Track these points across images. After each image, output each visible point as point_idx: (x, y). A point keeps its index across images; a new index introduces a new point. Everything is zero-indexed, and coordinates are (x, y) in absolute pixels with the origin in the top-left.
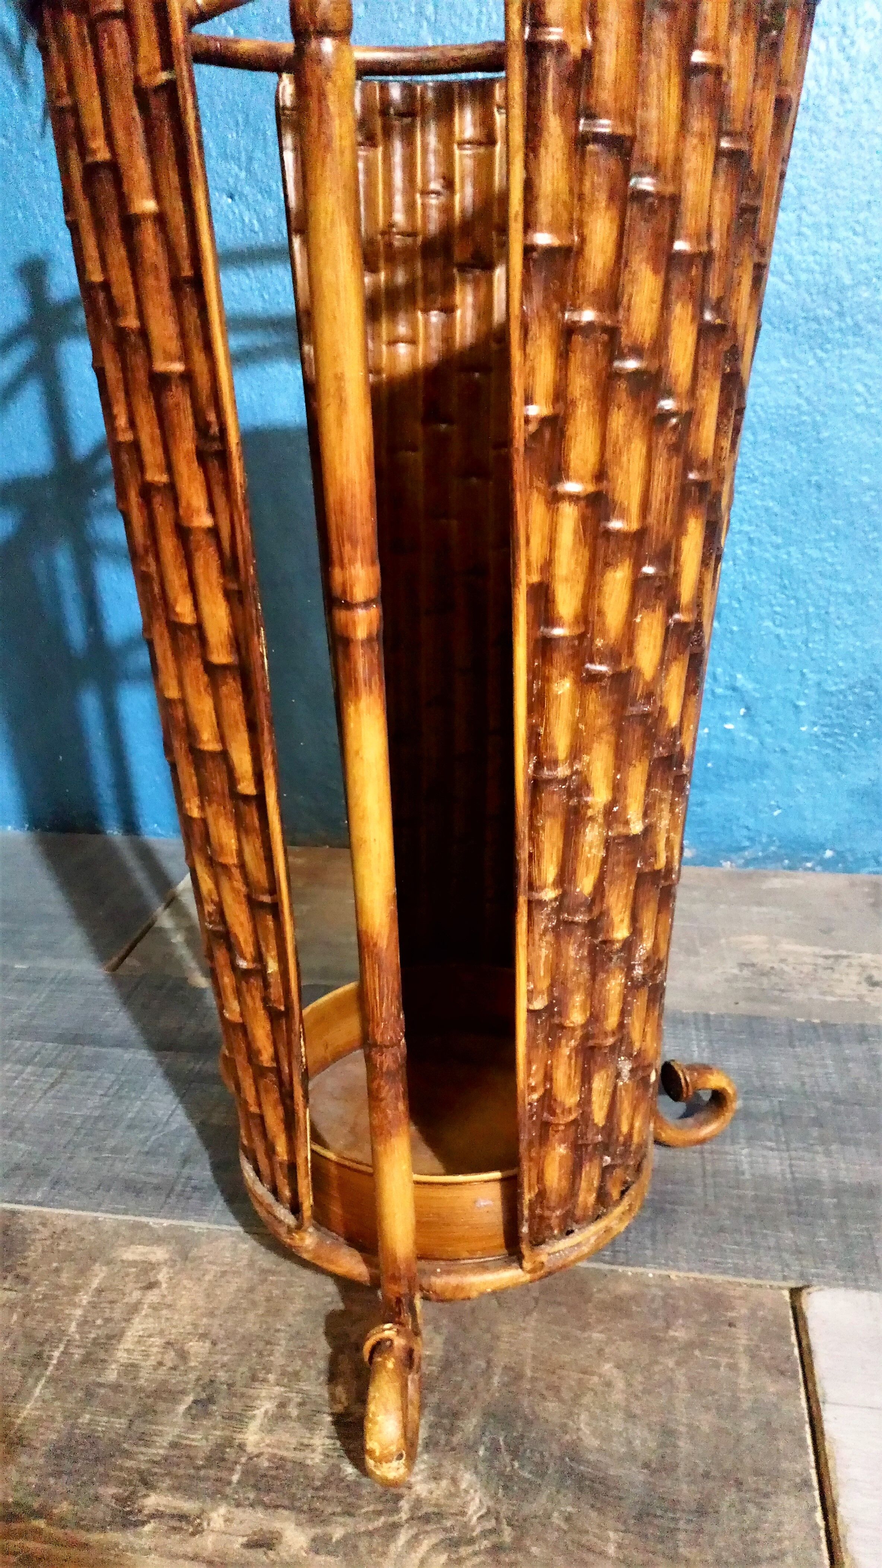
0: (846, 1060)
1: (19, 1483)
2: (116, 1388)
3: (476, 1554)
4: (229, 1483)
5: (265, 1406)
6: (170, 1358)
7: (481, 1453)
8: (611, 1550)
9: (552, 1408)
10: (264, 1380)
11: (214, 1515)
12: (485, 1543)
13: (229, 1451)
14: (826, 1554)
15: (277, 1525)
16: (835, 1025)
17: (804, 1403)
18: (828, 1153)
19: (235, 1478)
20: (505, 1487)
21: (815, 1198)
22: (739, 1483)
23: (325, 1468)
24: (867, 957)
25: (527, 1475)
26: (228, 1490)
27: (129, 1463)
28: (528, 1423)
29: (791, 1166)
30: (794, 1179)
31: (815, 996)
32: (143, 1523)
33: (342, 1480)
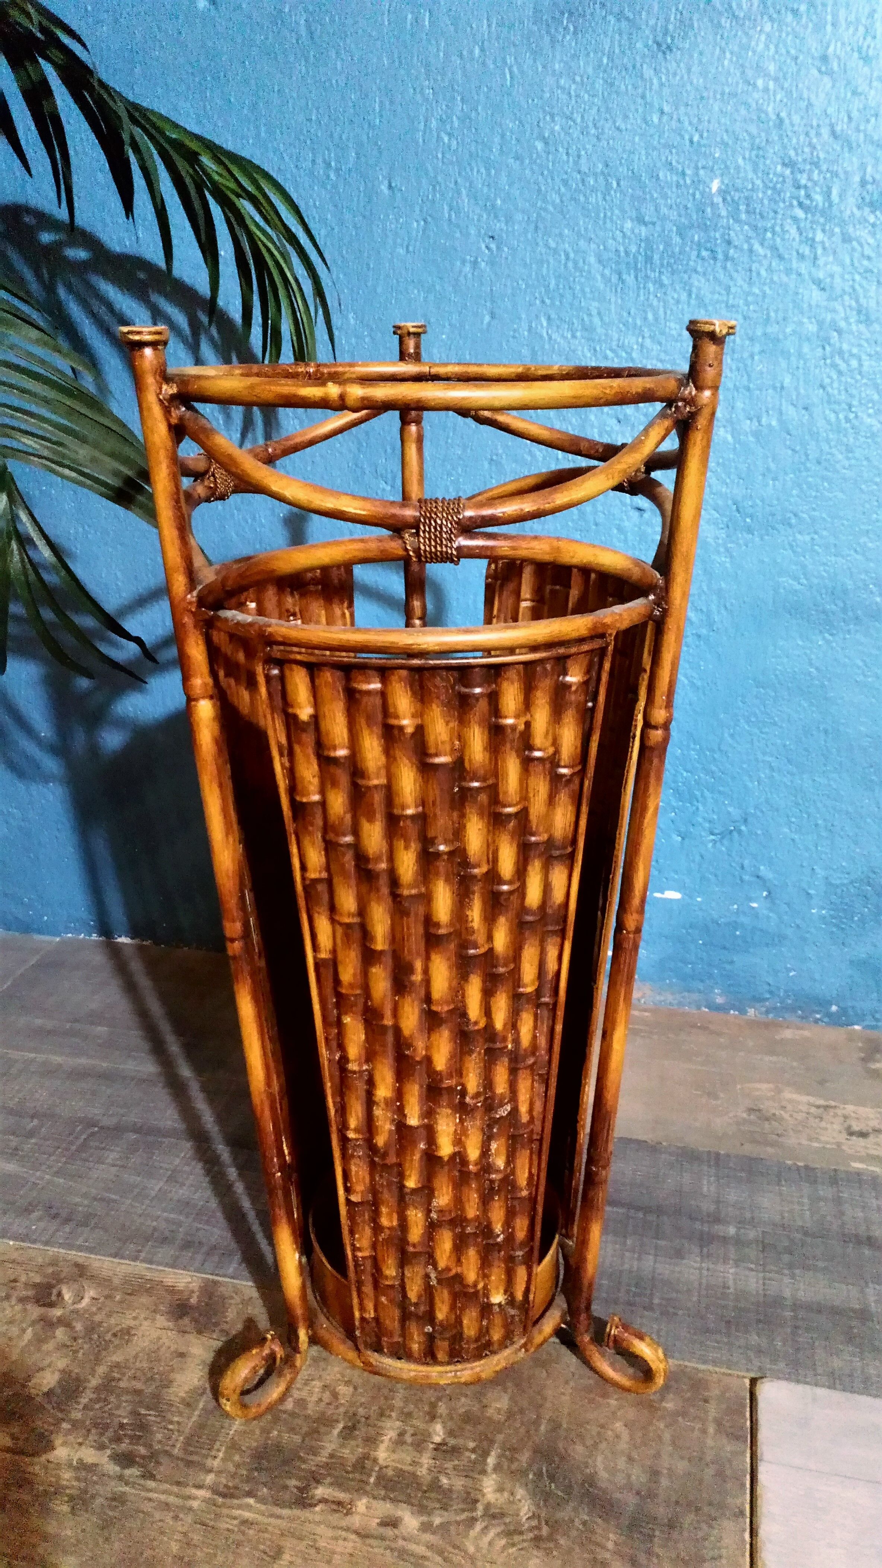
0: (820, 1199)
1: (236, 1473)
2: (293, 1414)
3: (523, 1541)
4: (367, 1483)
5: (390, 1435)
6: (327, 1396)
7: (531, 1476)
8: (610, 1545)
9: (578, 1451)
10: (390, 1416)
11: (359, 1504)
12: (531, 1535)
13: (368, 1464)
14: (748, 1559)
15: (399, 1513)
16: (815, 1169)
17: (748, 1460)
18: (793, 1276)
19: (372, 1480)
20: (545, 1501)
21: (779, 1311)
22: (698, 1509)
23: (429, 1478)
24: (850, 1108)
25: (560, 1493)
26: (368, 1488)
27: (303, 1466)
28: (562, 1458)
29: (764, 1284)
30: (765, 1295)
31: (805, 1142)
32: (315, 1505)
33: (440, 1487)
